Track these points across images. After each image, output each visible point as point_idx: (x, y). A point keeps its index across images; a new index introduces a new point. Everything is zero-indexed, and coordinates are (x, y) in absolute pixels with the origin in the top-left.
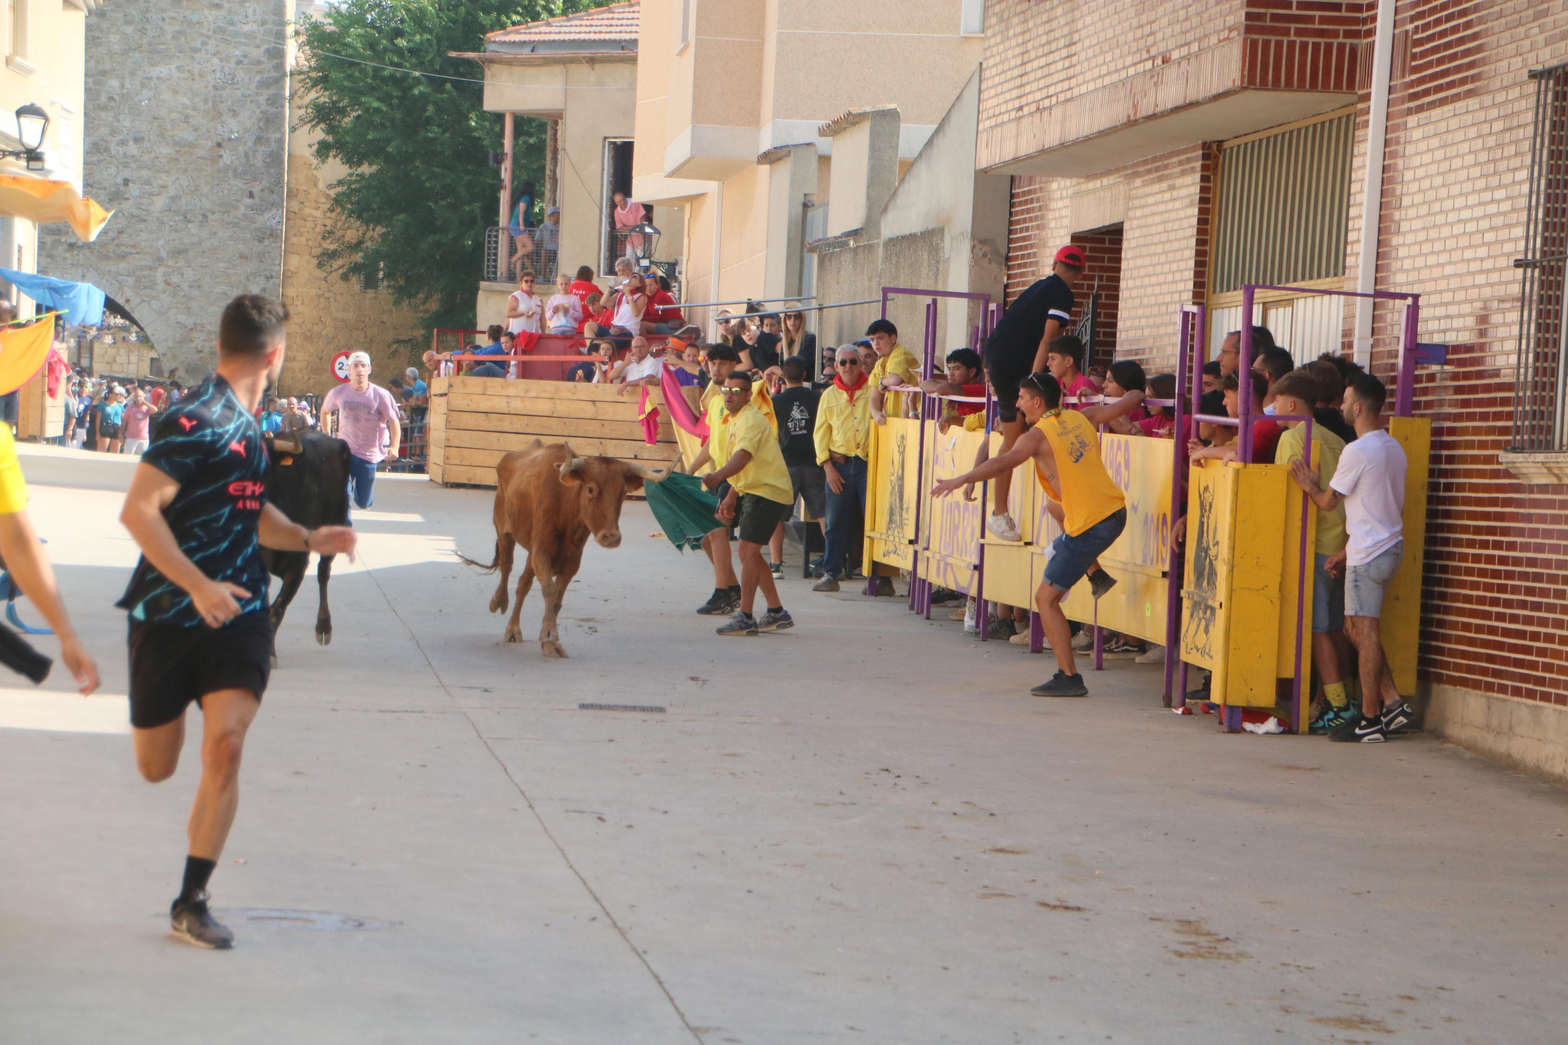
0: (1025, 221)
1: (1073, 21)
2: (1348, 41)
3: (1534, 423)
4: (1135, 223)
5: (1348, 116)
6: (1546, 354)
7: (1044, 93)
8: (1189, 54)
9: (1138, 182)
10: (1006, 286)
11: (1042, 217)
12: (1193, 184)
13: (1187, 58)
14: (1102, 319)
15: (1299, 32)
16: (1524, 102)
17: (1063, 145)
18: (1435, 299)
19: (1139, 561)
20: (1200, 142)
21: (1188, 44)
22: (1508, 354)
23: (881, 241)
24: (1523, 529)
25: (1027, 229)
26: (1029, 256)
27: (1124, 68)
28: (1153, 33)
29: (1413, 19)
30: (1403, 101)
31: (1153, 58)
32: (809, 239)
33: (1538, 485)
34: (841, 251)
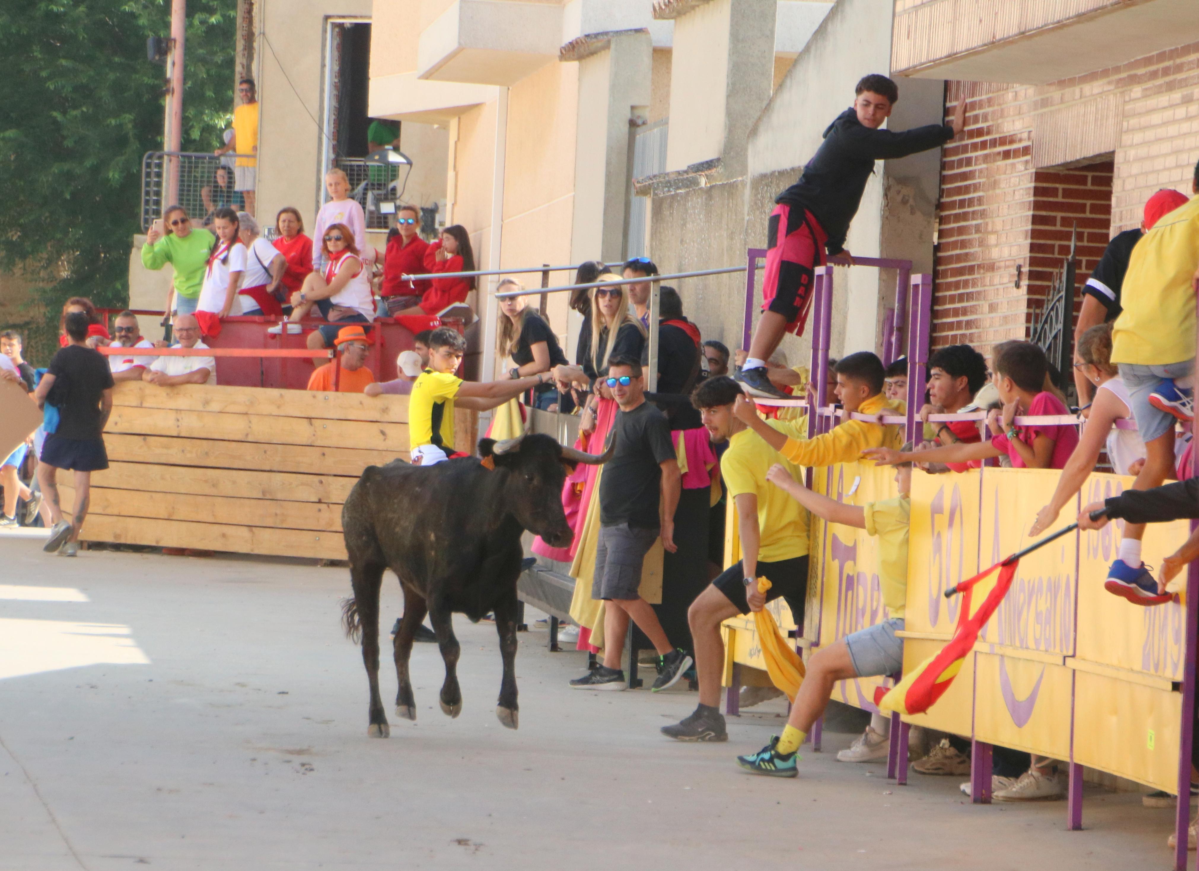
0: (965, 149)
4: (1132, 153)
9: (1137, 91)
10: (937, 248)
11: (992, 144)
17: (1023, 35)
19: (1138, 666)
23: (748, 178)
25: (969, 161)
26: (971, 202)
32: (639, 175)
34: (687, 193)
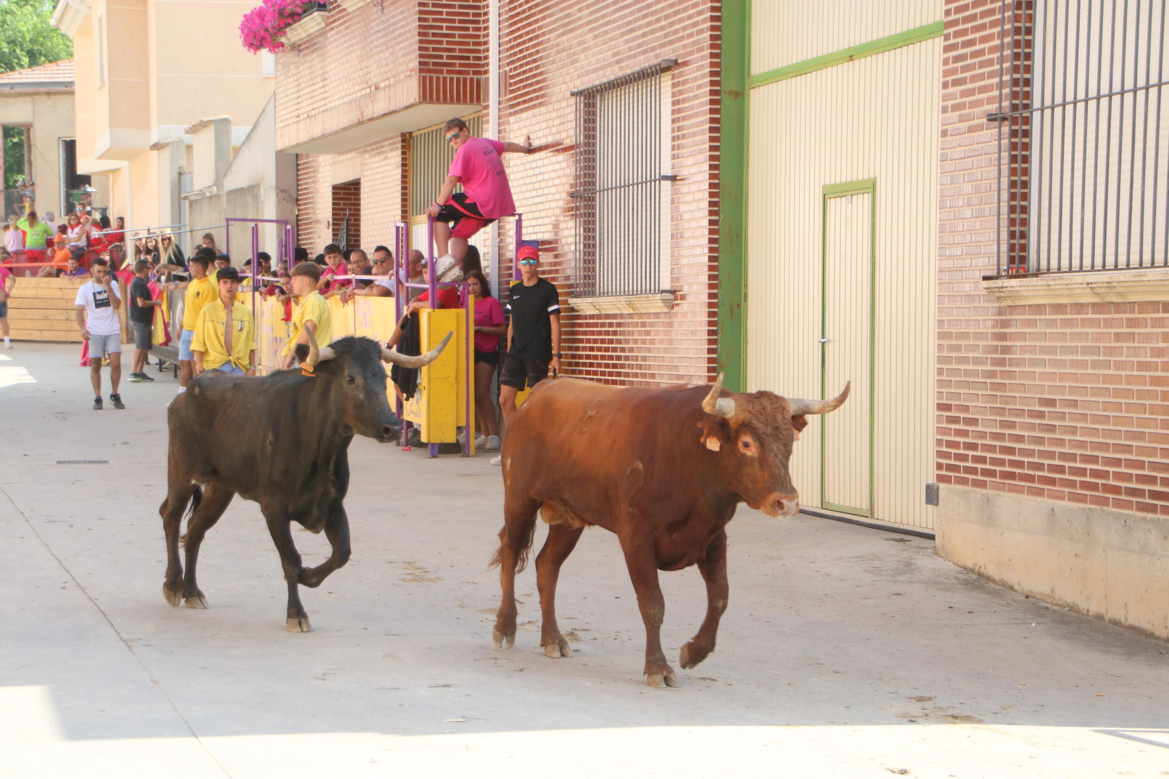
0: (305, 179)
1: (324, 67)
2: (475, 77)
3: (585, 281)
4: (367, 179)
5: (478, 118)
6: (589, 244)
7: (311, 107)
8: (390, 84)
9: (367, 156)
10: (297, 216)
11: (315, 177)
12: (397, 156)
13: (389, 86)
14: (352, 232)
15: (448, 72)
16: (569, 109)
17: (323, 136)
18: (531, 216)
20: (400, 133)
21: (388, 79)
22: (570, 245)
23: (225, 192)
24: (583, 339)
25: (307, 183)
26: (309, 198)
27: (355, 92)
28: (368, 73)
29: (508, 64)
30: (506, 108)
31: (370, 87)
32: (183, 192)
33: (589, 315)
34: (202, 199)
